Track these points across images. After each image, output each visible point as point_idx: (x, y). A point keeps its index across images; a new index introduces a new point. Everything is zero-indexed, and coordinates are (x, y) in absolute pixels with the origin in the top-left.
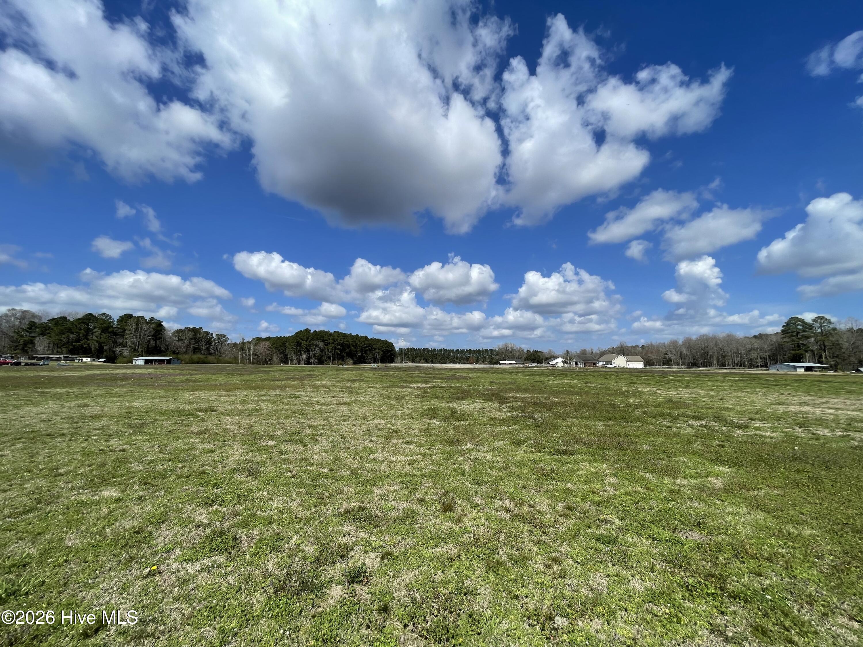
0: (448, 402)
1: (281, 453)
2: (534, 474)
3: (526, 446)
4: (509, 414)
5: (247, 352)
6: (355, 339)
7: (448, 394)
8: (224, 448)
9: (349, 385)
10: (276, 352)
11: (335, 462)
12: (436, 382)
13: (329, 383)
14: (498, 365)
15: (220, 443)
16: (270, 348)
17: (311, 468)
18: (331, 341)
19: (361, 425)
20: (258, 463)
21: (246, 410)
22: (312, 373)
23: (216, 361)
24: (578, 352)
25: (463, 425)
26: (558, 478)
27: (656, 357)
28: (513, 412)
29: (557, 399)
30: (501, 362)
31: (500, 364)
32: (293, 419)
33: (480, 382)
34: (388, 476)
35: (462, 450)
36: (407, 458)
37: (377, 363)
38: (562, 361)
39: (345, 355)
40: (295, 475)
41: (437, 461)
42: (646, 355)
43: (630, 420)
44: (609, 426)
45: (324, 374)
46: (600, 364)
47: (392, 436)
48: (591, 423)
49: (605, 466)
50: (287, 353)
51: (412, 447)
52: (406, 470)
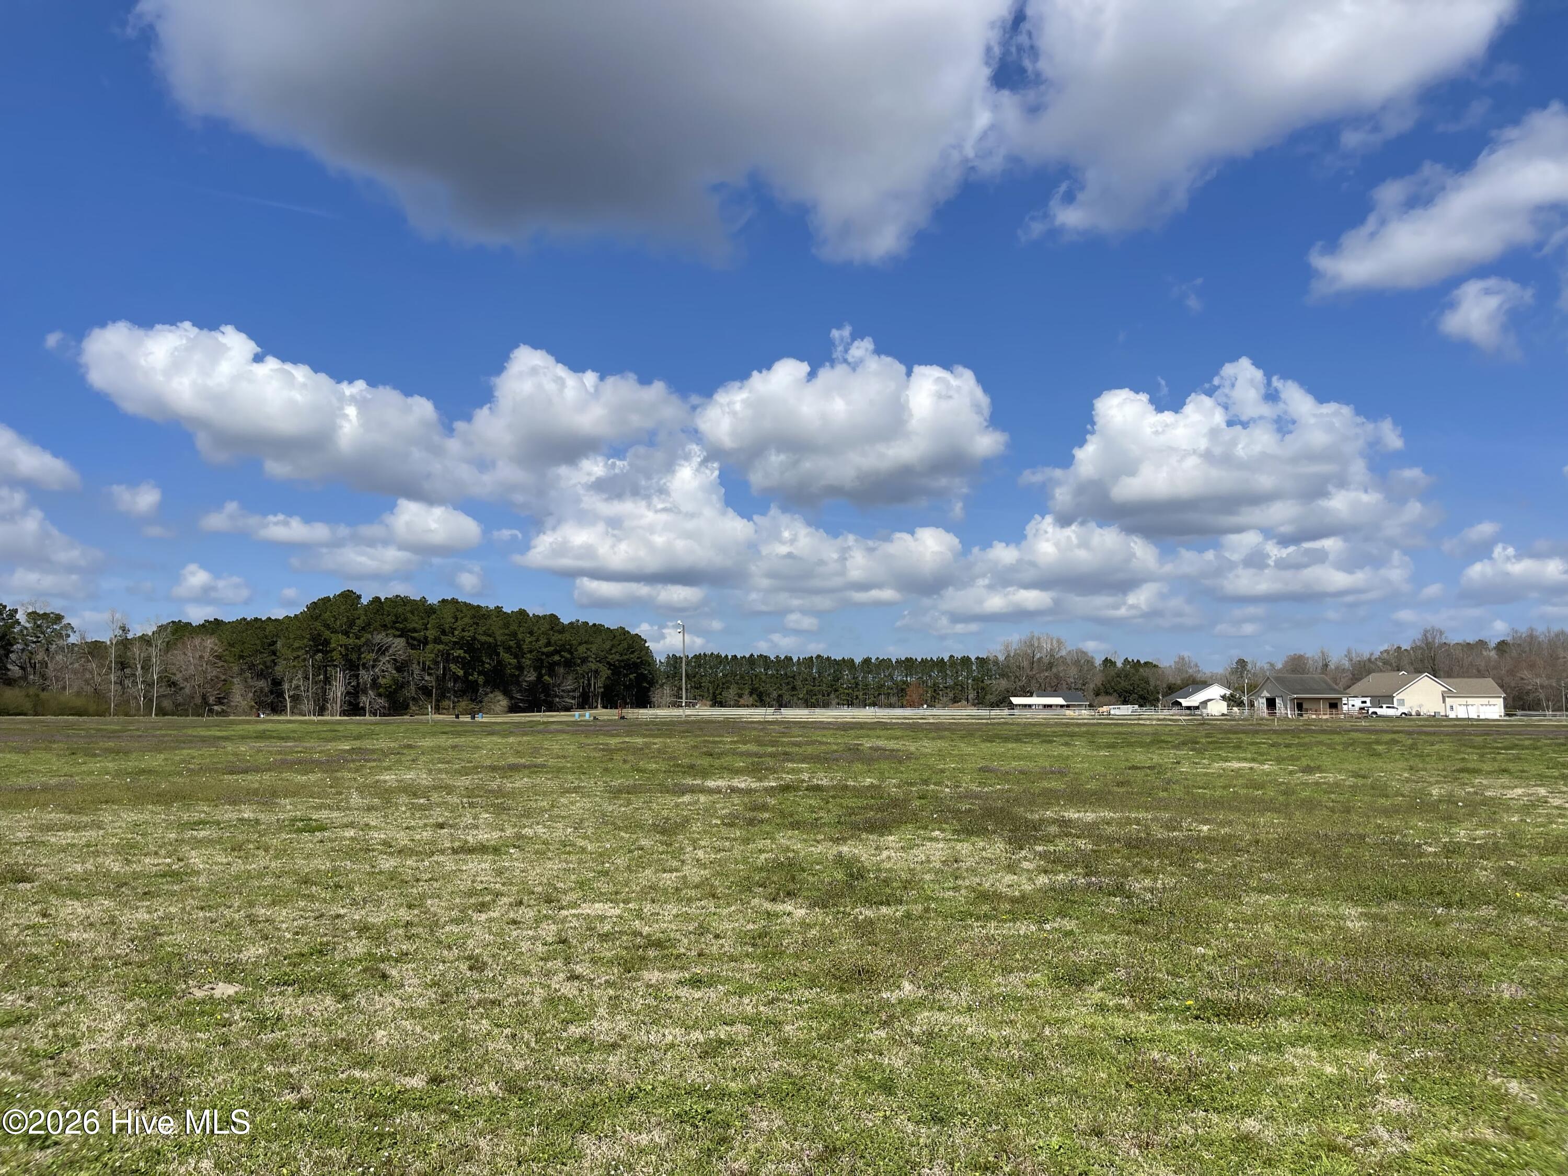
0: (836, 841)
1: (262, 1023)
2: (1128, 1086)
3: (1102, 989)
4: (1043, 880)
5: (139, 672)
6: (514, 627)
7: (836, 811)
8: (63, 1009)
9: (494, 785)
10: (242, 671)
11: (447, 1051)
12: (792, 771)
13: (425, 779)
14: (1006, 712)
15: (50, 993)
16: (219, 657)
17: (366, 1075)
18: (431, 634)
19: (538, 921)
20: (180, 1058)
21: (136, 876)
22: (367, 744)
23: (28, 705)
24: (1279, 666)
25: (887, 919)
26: (1213, 1099)
27: (1546, 683)
28: (1056, 873)
29: (1205, 828)
30: (1015, 700)
31: (1012, 706)
32: (302, 904)
33: (942, 771)
34: (632, 1098)
35: (887, 1004)
36: (696, 1036)
37: (591, 707)
38: (1224, 698)
39: (481, 680)
40: (310, 1102)
41: (797, 1045)
42: (1511, 672)
43: (1457, 898)
44: (1384, 919)
45: (410, 747)
46: (1352, 704)
47: (643, 959)
48: (1322, 908)
49: (1373, 1056)
50: (278, 675)
51: (712, 994)
52: (692, 1076)
